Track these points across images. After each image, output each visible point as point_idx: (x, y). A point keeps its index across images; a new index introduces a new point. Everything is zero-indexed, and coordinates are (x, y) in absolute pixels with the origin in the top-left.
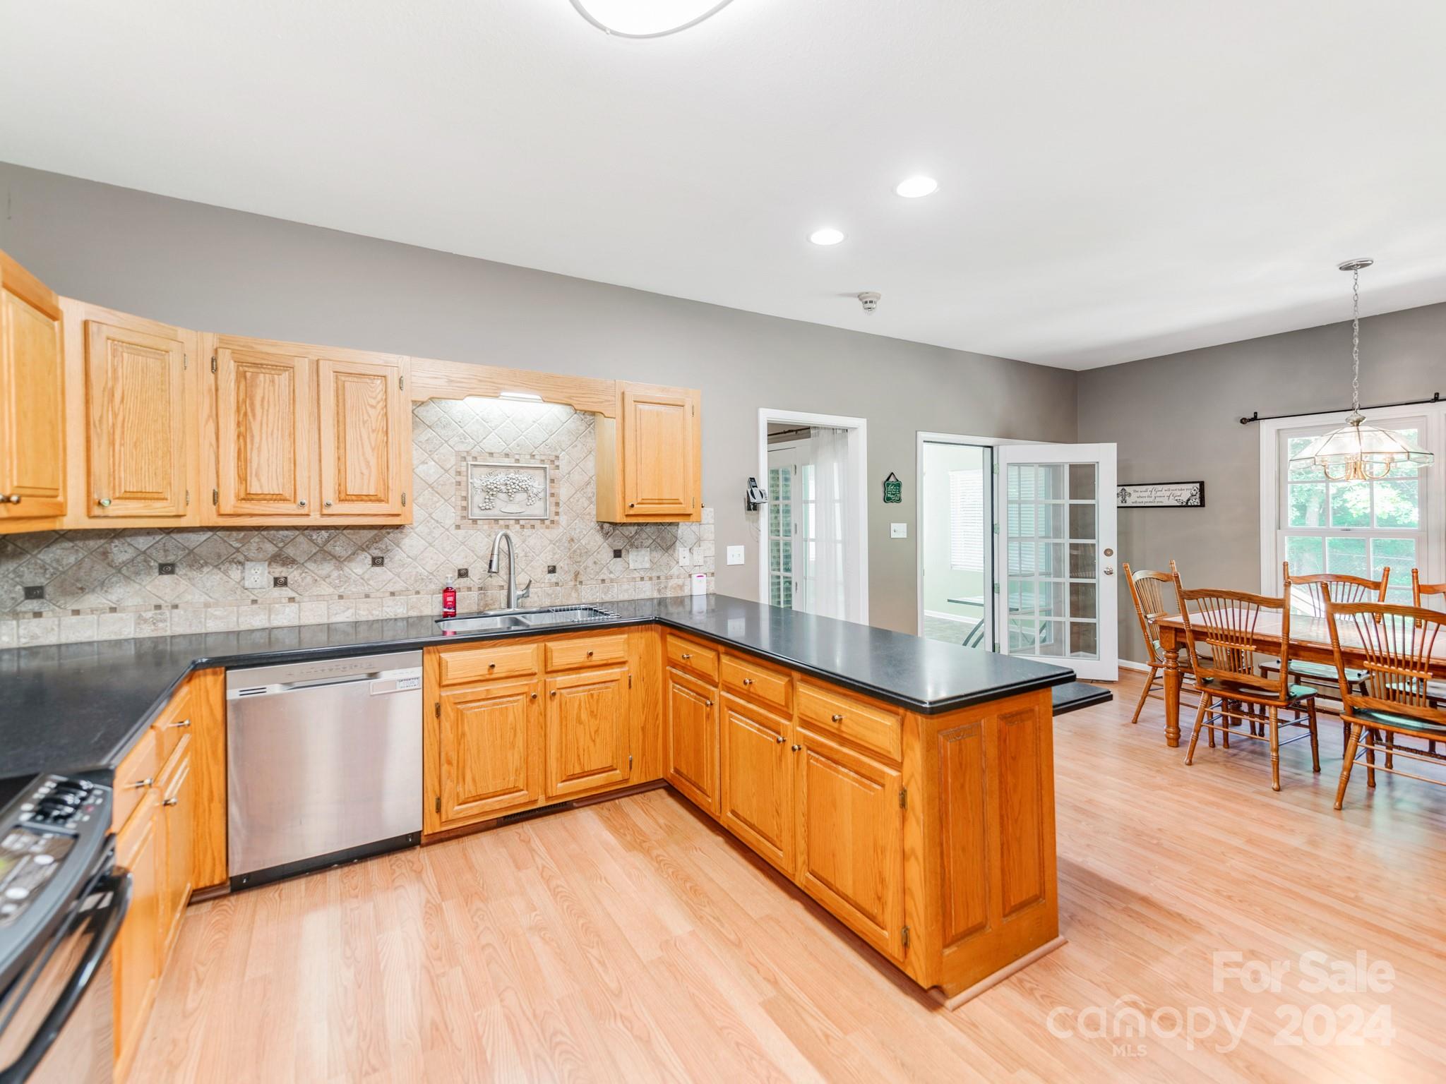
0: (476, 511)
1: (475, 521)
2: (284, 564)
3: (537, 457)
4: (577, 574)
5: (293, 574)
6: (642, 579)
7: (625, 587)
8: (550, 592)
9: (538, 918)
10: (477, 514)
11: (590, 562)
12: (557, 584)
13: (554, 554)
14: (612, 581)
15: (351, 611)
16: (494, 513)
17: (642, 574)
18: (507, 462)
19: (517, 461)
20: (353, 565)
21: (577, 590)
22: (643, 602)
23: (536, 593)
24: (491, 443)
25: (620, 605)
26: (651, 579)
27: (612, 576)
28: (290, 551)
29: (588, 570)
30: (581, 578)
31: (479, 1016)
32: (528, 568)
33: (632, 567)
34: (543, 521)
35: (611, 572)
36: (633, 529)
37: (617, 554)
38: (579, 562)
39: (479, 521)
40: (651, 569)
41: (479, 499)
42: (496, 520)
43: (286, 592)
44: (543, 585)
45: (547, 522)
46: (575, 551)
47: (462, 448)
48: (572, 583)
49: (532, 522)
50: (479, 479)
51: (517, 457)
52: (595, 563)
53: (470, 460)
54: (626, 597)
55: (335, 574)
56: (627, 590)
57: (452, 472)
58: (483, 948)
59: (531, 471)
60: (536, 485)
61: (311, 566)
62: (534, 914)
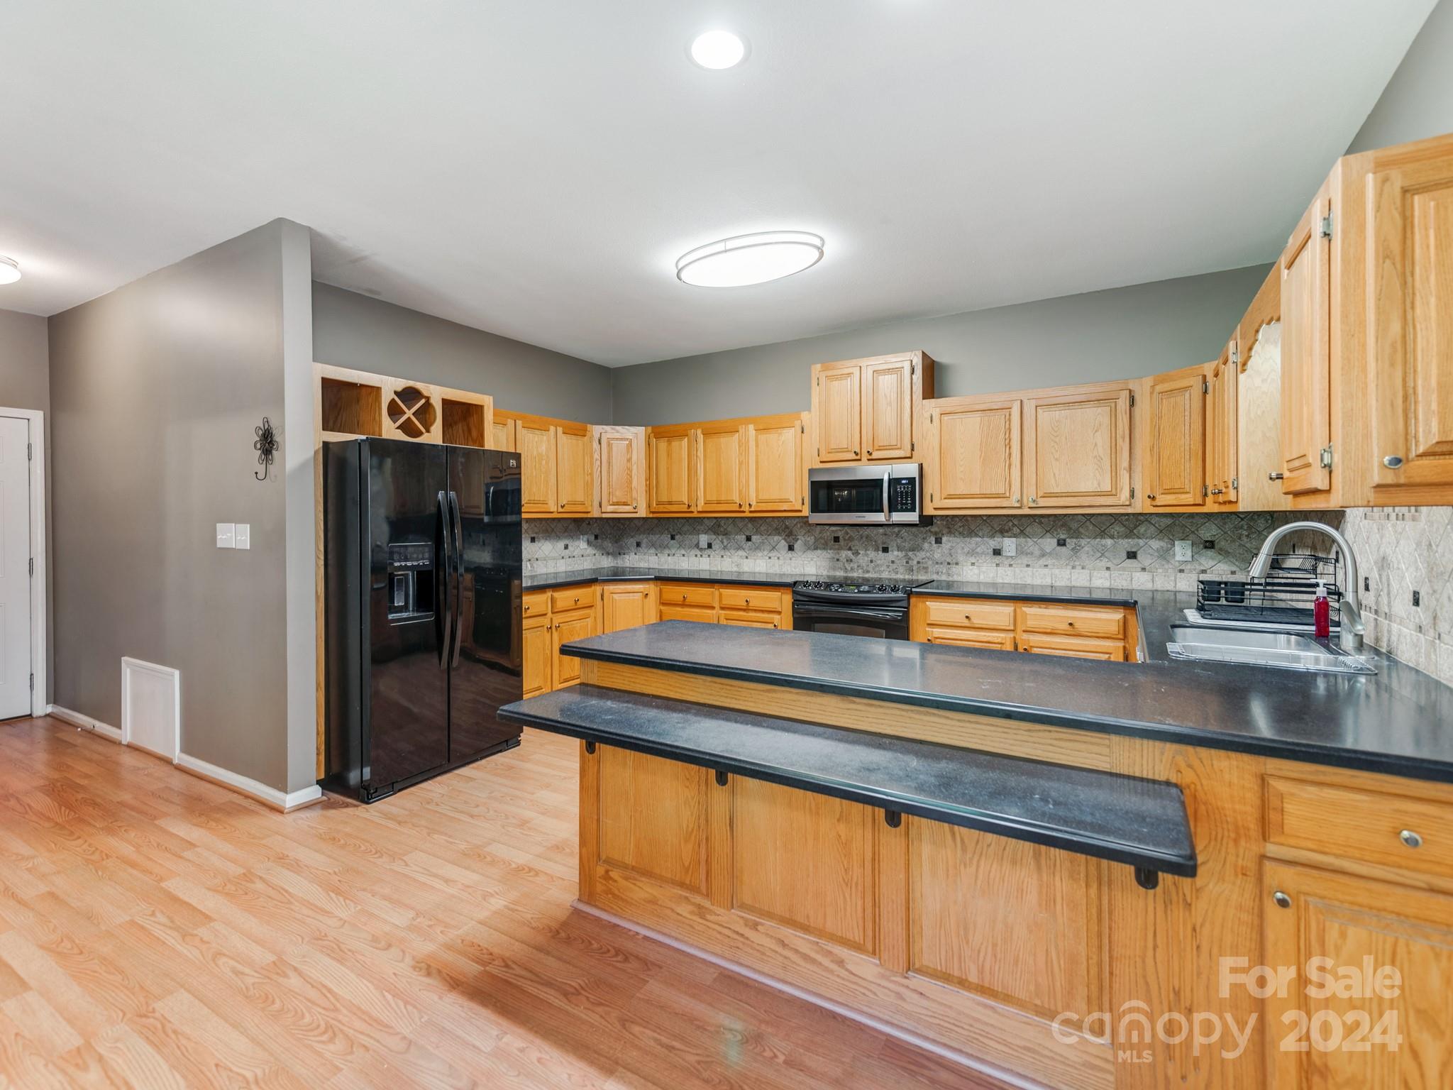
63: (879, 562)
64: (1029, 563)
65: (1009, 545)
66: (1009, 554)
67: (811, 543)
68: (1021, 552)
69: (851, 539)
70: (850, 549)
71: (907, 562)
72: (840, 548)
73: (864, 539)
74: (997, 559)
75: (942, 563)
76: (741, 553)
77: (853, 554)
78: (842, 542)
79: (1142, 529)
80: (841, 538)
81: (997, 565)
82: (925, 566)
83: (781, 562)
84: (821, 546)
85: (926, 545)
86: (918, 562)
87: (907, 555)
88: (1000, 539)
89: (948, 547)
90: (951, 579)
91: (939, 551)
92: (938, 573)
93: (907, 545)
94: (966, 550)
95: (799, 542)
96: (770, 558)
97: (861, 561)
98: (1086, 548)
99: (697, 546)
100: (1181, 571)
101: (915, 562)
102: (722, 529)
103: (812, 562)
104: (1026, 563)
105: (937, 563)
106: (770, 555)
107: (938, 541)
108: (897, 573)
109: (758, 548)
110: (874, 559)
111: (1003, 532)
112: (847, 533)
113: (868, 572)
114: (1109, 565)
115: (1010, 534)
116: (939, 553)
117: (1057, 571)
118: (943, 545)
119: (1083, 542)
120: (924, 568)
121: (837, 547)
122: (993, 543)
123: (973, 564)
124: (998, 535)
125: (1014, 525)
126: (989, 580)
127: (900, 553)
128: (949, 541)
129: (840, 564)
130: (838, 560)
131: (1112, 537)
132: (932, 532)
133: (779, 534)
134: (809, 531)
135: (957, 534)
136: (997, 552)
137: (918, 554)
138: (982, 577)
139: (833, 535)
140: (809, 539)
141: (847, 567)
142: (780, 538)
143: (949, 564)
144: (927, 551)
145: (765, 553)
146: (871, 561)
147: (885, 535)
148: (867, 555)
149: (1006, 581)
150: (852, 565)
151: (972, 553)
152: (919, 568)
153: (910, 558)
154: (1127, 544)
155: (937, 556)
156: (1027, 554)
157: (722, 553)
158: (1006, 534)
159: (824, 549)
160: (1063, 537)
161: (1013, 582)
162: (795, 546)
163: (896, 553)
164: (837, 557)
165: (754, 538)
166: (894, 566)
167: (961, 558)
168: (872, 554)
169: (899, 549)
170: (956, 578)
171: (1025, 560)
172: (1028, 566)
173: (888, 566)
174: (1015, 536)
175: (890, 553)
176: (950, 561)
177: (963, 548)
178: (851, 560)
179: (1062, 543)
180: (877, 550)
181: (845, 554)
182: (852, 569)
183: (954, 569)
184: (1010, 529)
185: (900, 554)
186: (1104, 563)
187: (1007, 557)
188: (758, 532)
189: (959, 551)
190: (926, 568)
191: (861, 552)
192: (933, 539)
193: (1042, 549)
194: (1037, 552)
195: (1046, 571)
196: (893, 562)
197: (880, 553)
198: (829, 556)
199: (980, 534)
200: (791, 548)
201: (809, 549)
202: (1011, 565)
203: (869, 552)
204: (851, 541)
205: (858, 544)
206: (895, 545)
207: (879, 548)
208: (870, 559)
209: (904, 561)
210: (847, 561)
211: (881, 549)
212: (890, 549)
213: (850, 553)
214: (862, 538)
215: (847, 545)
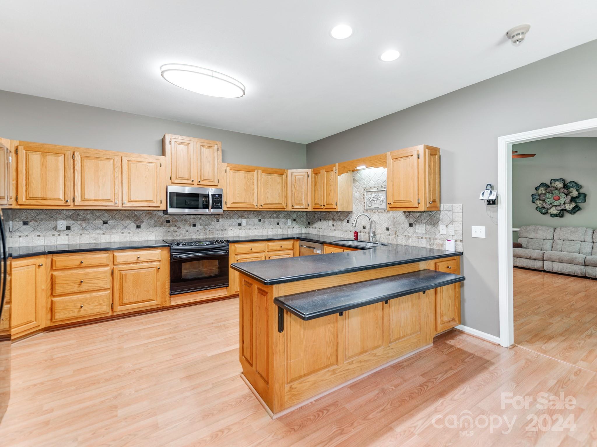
0: (368, 207)
1: (367, 210)
2: (334, 221)
3: (383, 187)
4: (396, 232)
5: (335, 223)
6: (422, 238)
7: (414, 240)
8: (387, 237)
10: (368, 208)
11: (400, 228)
12: (389, 235)
13: (388, 223)
14: (409, 237)
15: (343, 235)
16: (371, 208)
17: (422, 235)
18: (375, 190)
19: (378, 189)
20: (344, 222)
21: (396, 239)
22: (422, 248)
23: (383, 237)
24: (372, 184)
25: (412, 247)
26: (426, 238)
27: (409, 234)
28: (335, 218)
29: (400, 231)
32: (381, 228)
33: (417, 231)
34: (385, 210)
35: (408, 233)
36: (418, 214)
37: (411, 225)
38: (396, 227)
39: (368, 211)
40: (426, 234)
41: (368, 203)
42: (372, 210)
43: (334, 228)
44: (385, 235)
45: (386, 211)
46: (395, 223)
47: (364, 186)
48: (394, 235)
49: (382, 211)
50: (369, 196)
51: (378, 187)
52: (402, 228)
53: (366, 190)
54: (414, 245)
55: (341, 224)
56: (415, 242)
57: (362, 195)
59: (381, 192)
60: (382, 197)
61: (337, 221)
63: (191, 231)
65: (244, 221)
66: (244, 225)
67: (152, 224)
68: (248, 224)
69: (177, 221)
70: (176, 226)
71: (205, 231)
72: (171, 226)
73: (183, 221)
74: (240, 227)
75: (219, 230)
76: (98, 231)
77: (177, 228)
78: (171, 223)
79: (280, 215)
80: (171, 220)
81: (240, 229)
82: (212, 231)
83: (131, 235)
84: (158, 225)
85: (213, 223)
86: (209, 230)
87: (204, 227)
88: (241, 220)
89: (222, 223)
90: (223, 236)
91: (218, 225)
93: (204, 223)
94: (229, 224)
95: (144, 223)
96: (123, 233)
97: (182, 231)
98: (266, 222)
99: (55, 228)
100: (289, 228)
101: (208, 230)
102: (80, 217)
103: (153, 234)
104: (249, 228)
105: (217, 230)
106: (123, 231)
107: (218, 221)
108: (200, 236)
109: (113, 228)
110: (188, 230)
111: (242, 217)
112: (174, 218)
113: (185, 236)
114: (273, 227)
115: (244, 218)
116: (218, 226)
117: (258, 230)
118: (220, 222)
119: (266, 220)
120: (212, 233)
121: (168, 225)
122: (239, 221)
123: (231, 229)
124: (240, 218)
125: (245, 214)
126: (237, 235)
127: (201, 227)
128: (222, 221)
129: (170, 234)
130: (169, 232)
131: (273, 218)
132: (215, 217)
133: (130, 219)
134: (151, 218)
135: (225, 218)
136: (240, 225)
137: (209, 227)
138: (234, 234)
139: (166, 219)
140: (151, 221)
141: (174, 234)
142: (131, 222)
143: (222, 230)
144: (213, 225)
145: (119, 230)
147: (194, 219)
148: (185, 228)
149: (243, 235)
150: (177, 234)
151: (231, 225)
152: (209, 233)
153: (206, 229)
154: (276, 220)
155: (217, 227)
156: (250, 225)
157: (81, 232)
159: (160, 226)
160: (260, 218)
161: (245, 235)
162: (142, 226)
163: (199, 227)
164: (168, 230)
165: (110, 222)
166: (199, 233)
167: (227, 228)
168: (187, 228)
169: (201, 225)
170: (225, 236)
171: (249, 227)
172: (250, 229)
173: (195, 233)
174: (246, 218)
175: (196, 227)
177: (228, 224)
178: (176, 231)
179: (260, 220)
180: (190, 225)
181: (173, 228)
182: (177, 236)
184: (244, 216)
186: (271, 227)
187: (243, 226)
188: (113, 218)
189: (226, 225)
190: (213, 233)
191: (182, 227)
192: (216, 220)
193: (254, 223)
194: (253, 224)
195: (255, 230)
196: (198, 231)
197: (192, 227)
198: (163, 230)
199: (234, 218)
200: (138, 227)
201: (151, 227)
202: (244, 229)
203: (186, 227)
204: (176, 222)
205: (180, 223)
206: (199, 223)
207: (191, 225)
208: (186, 230)
209: (203, 230)
210: (174, 232)
211: (192, 225)
212: (196, 225)
213: (175, 228)
214: (182, 220)
215: (174, 224)
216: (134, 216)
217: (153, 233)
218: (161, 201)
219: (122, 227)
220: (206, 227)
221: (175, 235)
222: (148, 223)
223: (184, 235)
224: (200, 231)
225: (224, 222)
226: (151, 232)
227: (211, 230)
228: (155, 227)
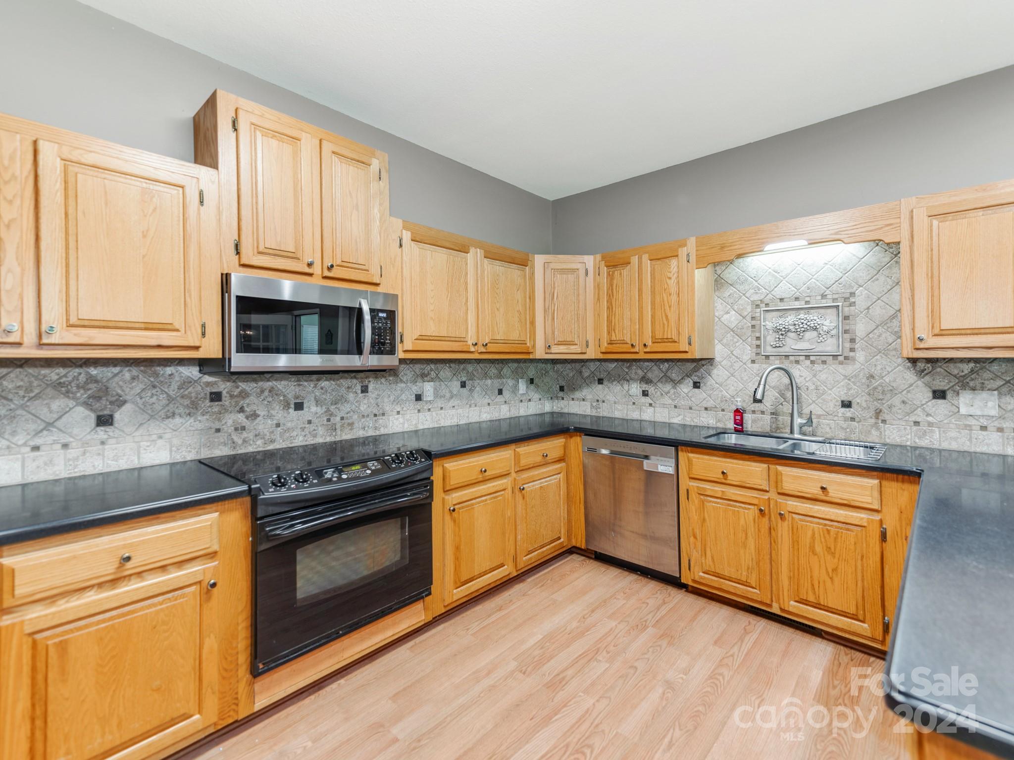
0: (769, 348)
1: (767, 357)
2: (647, 383)
3: (829, 297)
4: (878, 413)
5: (651, 389)
6: (984, 428)
7: (953, 434)
8: (845, 426)
9: (681, 681)
10: (769, 351)
11: (896, 400)
12: (853, 419)
13: (849, 389)
14: (930, 424)
15: (680, 418)
16: (785, 350)
17: (985, 422)
18: (797, 305)
19: (807, 302)
20: (682, 386)
21: (878, 429)
22: (985, 457)
23: (828, 425)
24: (784, 289)
25: (946, 454)
26: (1000, 430)
27: (930, 419)
28: (650, 375)
29: (894, 409)
30: (883, 416)
31: (580, 696)
32: (820, 400)
33: (963, 411)
34: (835, 357)
35: (928, 415)
36: (966, 368)
37: (940, 395)
38: (881, 400)
39: (770, 357)
40: (1001, 417)
41: (771, 338)
42: (787, 356)
43: (648, 400)
44: (836, 418)
45: (841, 358)
46: (875, 388)
47: (756, 298)
48: (873, 421)
49: (824, 358)
50: (771, 322)
51: (808, 299)
52: (904, 402)
53: (763, 306)
54: (954, 446)
55: (672, 391)
56: (955, 439)
57: (749, 318)
58: (631, 667)
59: (822, 311)
60: (827, 323)
61: (660, 385)
62: (681, 675)
63: (289, 425)
64: (443, 406)
65: (428, 389)
66: (429, 399)
67: (158, 407)
68: (436, 395)
69: (244, 395)
70: (242, 410)
71: (329, 420)
72: (225, 410)
73: (266, 393)
74: (419, 405)
75: (368, 416)
77: (247, 417)
78: (226, 401)
79: (505, 370)
80: (224, 393)
81: (419, 411)
82: (350, 421)
83: (72, 453)
84: (181, 410)
85: (351, 396)
86: (342, 418)
87: (328, 410)
88: (421, 384)
89: (374, 396)
90: (378, 433)
91: (366, 401)
92: (364, 428)
93: (328, 397)
94: (392, 398)
95: (127, 407)
96: (36, 448)
97: (261, 427)
98: (477, 389)
100: (521, 401)
101: (338, 419)
103: (160, 442)
104: (440, 406)
105: (363, 416)
106: (37, 441)
107: (365, 390)
108: (315, 436)
110: (282, 422)
111: (423, 376)
113: (272, 441)
114: (490, 401)
115: (428, 378)
116: (365, 404)
117: (460, 411)
118: (369, 394)
119: (477, 382)
120: (349, 424)
121: (216, 409)
122: (415, 389)
123: (398, 413)
124: (419, 380)
125: (431, 370)
126: (413, 428)
127: (318, 409)
128: (376, 389)
129: (222, 437)
130: (218, 430)
131: (491, 378)
132: (357, 380)
133: (67, 395)
134: (154, 387)
136: (418, 398)
137: (342, 408)
138: (406, 425)
139: (209, 390)
140: (154, 399)
141: (235, 438)
142: (71, 403)
143: (375, 415)
144: (352, 403)
145: (20, 439)
146: (278, 425)
147: (299, 385)
148: (270, 416)
149: (426, 427)
150: (245, 434)
151: (397, 401)
152: (342, 426)
153: (331, 415)
154: (497, 383)
155: (363, 408)
156: (441, 397)
158: (425, 379)
159: (189, 414)
160: (464, 379)
161: (431, 426)
162: (117, 416)
163: (314, 409)
164: (217, 425)
166: (312, 426)
167: (387, 408)
168: (279, 413)
169: (318, 402)
170: (383, 431)
171: (440, 403)
172: (442, 408)
173: (303, 429)
174: (432, 380)
175: (306, 409)
176: (375, 411)
177: (389, 396)
178: (243, 428)
179: (463, 385)
180: (287, 407)
181: (231, 419)
182: (244, 441)
183: (381, 421)
184: (429, 374)
185: (320, 410)
186: (487, 401)
187: (427, 402)
189: (386, 400)
190: (351, 425)
191: (262, 412)
192: (358, 388)
193: (451, 392)
194: (448, 395)
195: (453, 412)
196: (310, 422)
197: (291, 411)
198: (199, 426)
199: (404, 380)
200: (105, 421)
202: (429, 410)
203: (273, 412)
204: (244, 398)
205: (256, 401)
206: (313, 399)
207: (289, 404)
208: (275, 422)
209: (325, 419)
210: (236, 429)
211: (293, 406)
212: (305, 406)
213: (241, 417)
214: (262, 391)
215: (237, 403)
216: (86, 383)
217: (160, 437)
218: (203, 326)
219: (32, 427)
220: (332, 408)
221: (240, 442)
222: (144, 404)
223: (267, 437)
224: (317, 421)
225: (380, 393)
226: (154, 437)
227: (345, 416)
228: (168, 417)
